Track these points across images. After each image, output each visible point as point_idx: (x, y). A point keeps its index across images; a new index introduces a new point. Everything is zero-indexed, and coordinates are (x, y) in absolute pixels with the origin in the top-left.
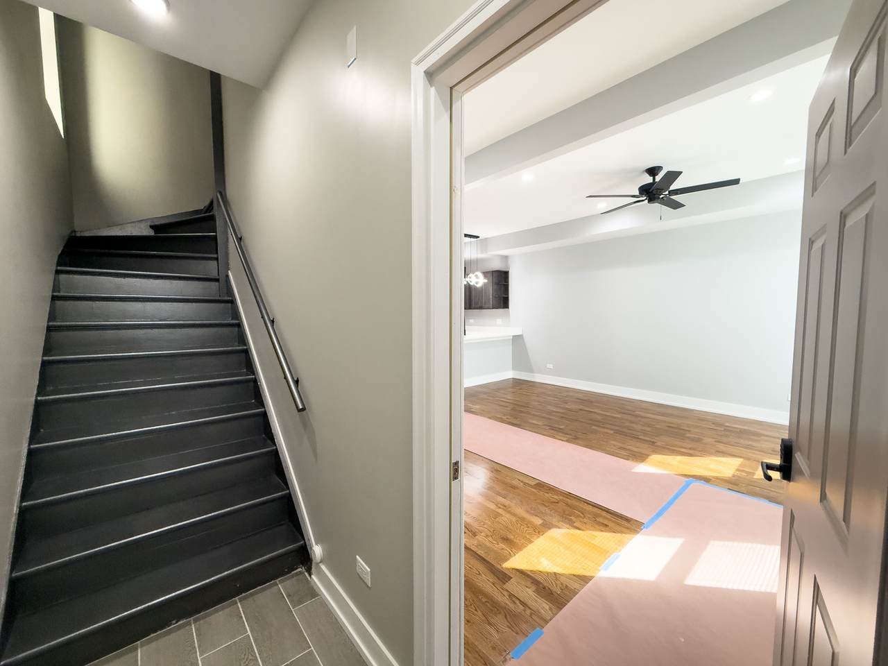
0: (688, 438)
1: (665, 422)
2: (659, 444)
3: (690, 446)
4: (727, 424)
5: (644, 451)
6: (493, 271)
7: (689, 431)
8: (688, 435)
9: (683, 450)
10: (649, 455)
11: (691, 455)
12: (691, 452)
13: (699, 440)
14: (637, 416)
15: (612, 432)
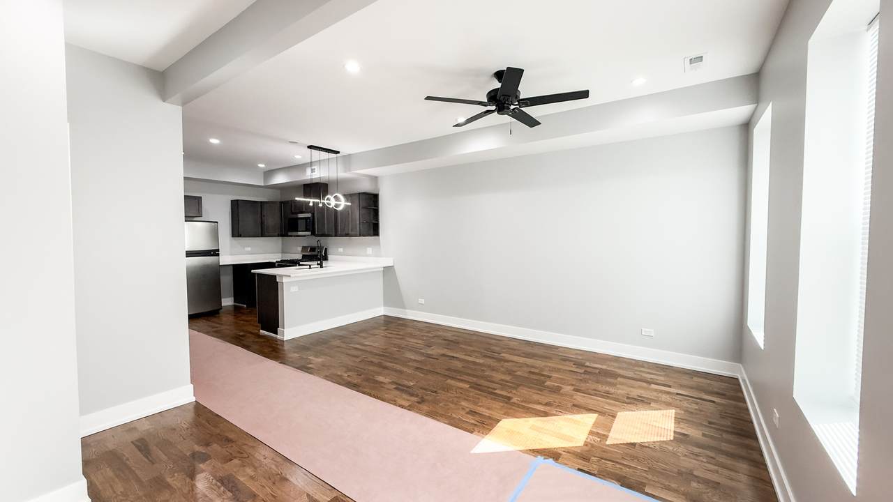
0: (548, 387)
1: (528, 366)
2: (514, 400)
3: (547, 400)
4: (587, 364)
5: (495, 414)
6: (359, 193)
7: (550, 377)
8: (548, 383)
9: (539, 407)
10: (498, 421)
11: (546, 414)
12: (546, 409)
13: (557, 390)
14: (500, 360)
15: (467, 386)
